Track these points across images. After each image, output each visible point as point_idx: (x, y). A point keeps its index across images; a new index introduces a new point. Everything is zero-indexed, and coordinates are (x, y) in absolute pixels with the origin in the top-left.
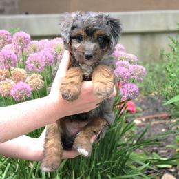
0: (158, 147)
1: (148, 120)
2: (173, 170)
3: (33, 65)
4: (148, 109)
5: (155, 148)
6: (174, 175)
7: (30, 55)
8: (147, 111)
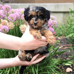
0: (66, 57)
1: (64, 47)
2: (71, 67)
3: (10, 19)
4: (64, 42)
5: (65, 58)
6: (71, 69)
7: (10, 15)
8: (64, 43)
